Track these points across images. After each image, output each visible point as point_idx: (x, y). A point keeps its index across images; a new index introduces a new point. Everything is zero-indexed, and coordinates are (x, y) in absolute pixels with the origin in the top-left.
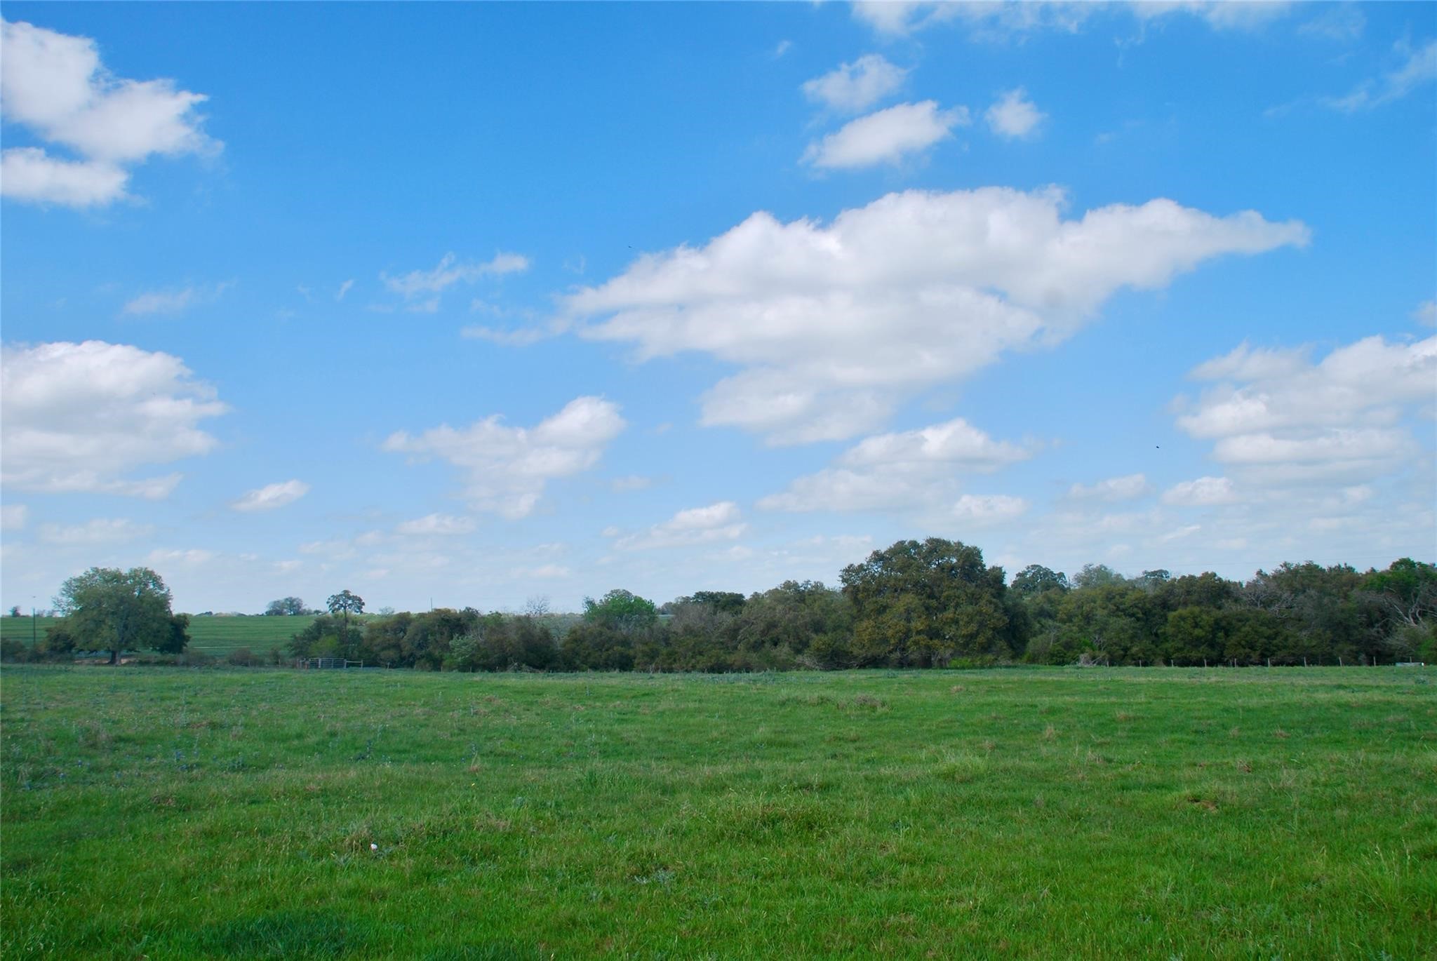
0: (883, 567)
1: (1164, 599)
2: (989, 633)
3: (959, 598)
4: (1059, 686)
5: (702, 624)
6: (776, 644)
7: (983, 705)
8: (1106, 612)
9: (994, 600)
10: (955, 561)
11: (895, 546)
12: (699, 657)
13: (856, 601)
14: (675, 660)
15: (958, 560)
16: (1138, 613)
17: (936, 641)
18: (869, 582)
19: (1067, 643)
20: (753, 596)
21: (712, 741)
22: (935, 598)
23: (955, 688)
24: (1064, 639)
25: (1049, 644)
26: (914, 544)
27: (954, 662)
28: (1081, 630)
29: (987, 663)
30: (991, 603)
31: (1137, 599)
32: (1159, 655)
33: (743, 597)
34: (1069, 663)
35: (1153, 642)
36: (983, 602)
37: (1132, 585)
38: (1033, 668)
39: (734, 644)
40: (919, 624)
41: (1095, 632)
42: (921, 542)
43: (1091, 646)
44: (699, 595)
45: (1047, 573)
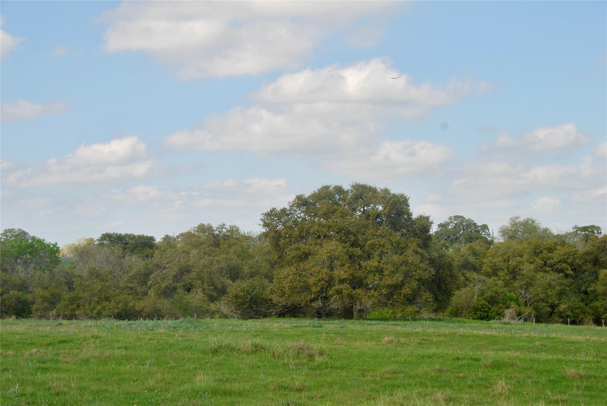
0: (306, 212)
1: (595, 256)
2: (415, 284)
3: (383, 247)
4: (493, 341)
5: (109, 268)
6: (189, 290)
7: (423, 357)
8: (532, 267)
9: (420, 250)
10: (380, 208)
11: (319, 190)
12: (105, 303)
13: (276, 245)
14: (78, 306)
15: (385, 208)
16: (567, 269)
17: (359, 291)
18: (290, 228)
19: (491, 297)
20: (165, 239)
21: (151, 390)
22: (359, 246)
23: (386, 339)
24: (488, 294)
25: (472, 297)
26: (339, 190)
27: (375, 314)
28: (506, 285)
29: (408, 316)
30: (417, 253)
31: (565, 254)
32: (589, 313)
33: (154, 240)
34: (493, 318)
35: (582, 300)
36: (409, 252)
37: (562, 240)
38: (459, 322)
39: (144, 288)
40: (342, 272)
41: (521, 287)
42: (346, 187)
43: (517, 300)
44: (106, 236)
45: (470, 224)
